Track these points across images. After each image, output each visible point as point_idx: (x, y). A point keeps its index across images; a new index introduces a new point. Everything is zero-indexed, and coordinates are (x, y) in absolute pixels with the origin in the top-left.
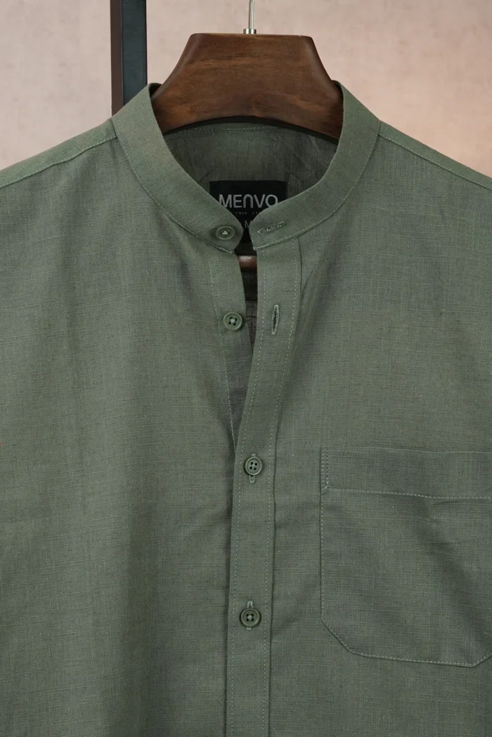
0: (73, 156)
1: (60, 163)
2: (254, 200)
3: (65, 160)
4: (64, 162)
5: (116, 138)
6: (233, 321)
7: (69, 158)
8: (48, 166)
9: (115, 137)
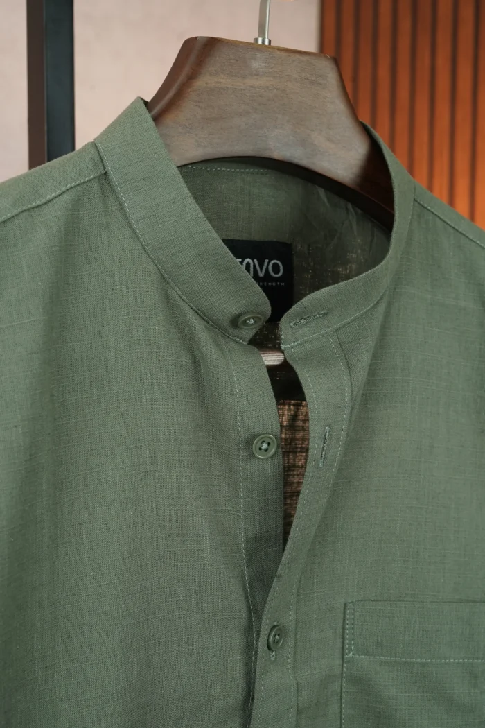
0: (49, 197)
1: (33, 208)
2: (254, 266)
3: (38, 203)
4: (39, 206)
5: (106, 173)
6: (265, 446)
7: (43, 200)
8: (15, 212)
9: (103, 172)
